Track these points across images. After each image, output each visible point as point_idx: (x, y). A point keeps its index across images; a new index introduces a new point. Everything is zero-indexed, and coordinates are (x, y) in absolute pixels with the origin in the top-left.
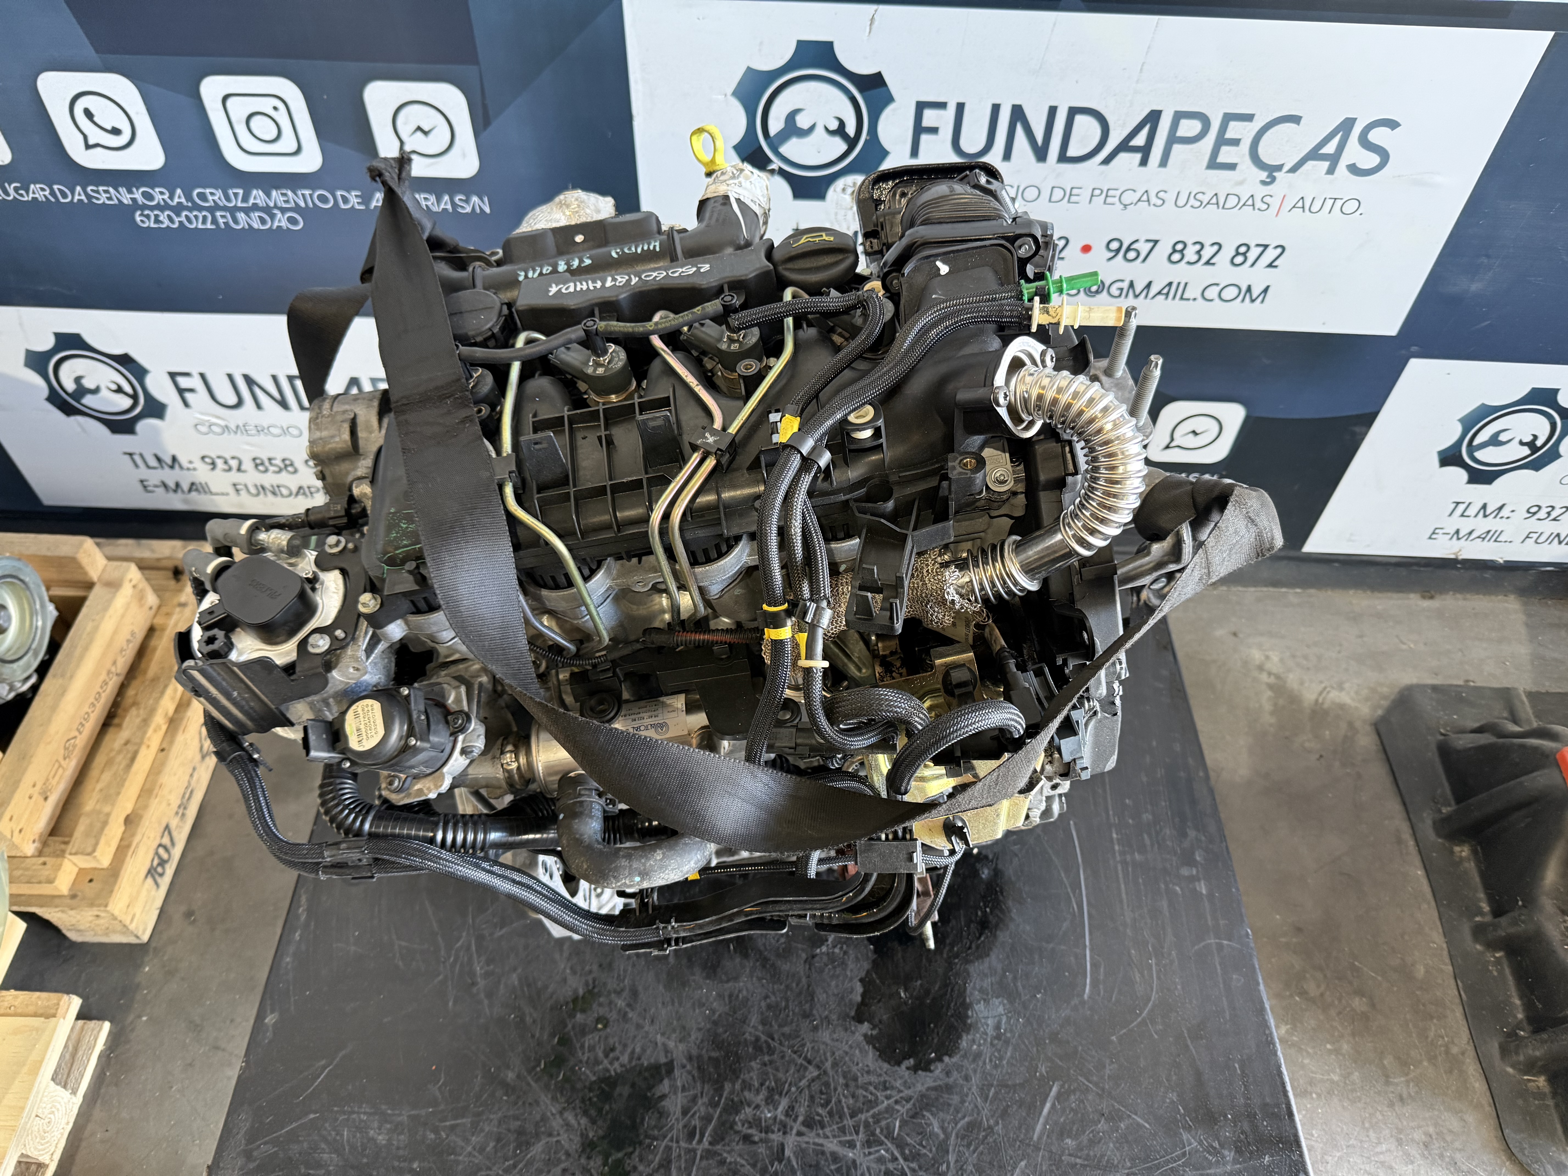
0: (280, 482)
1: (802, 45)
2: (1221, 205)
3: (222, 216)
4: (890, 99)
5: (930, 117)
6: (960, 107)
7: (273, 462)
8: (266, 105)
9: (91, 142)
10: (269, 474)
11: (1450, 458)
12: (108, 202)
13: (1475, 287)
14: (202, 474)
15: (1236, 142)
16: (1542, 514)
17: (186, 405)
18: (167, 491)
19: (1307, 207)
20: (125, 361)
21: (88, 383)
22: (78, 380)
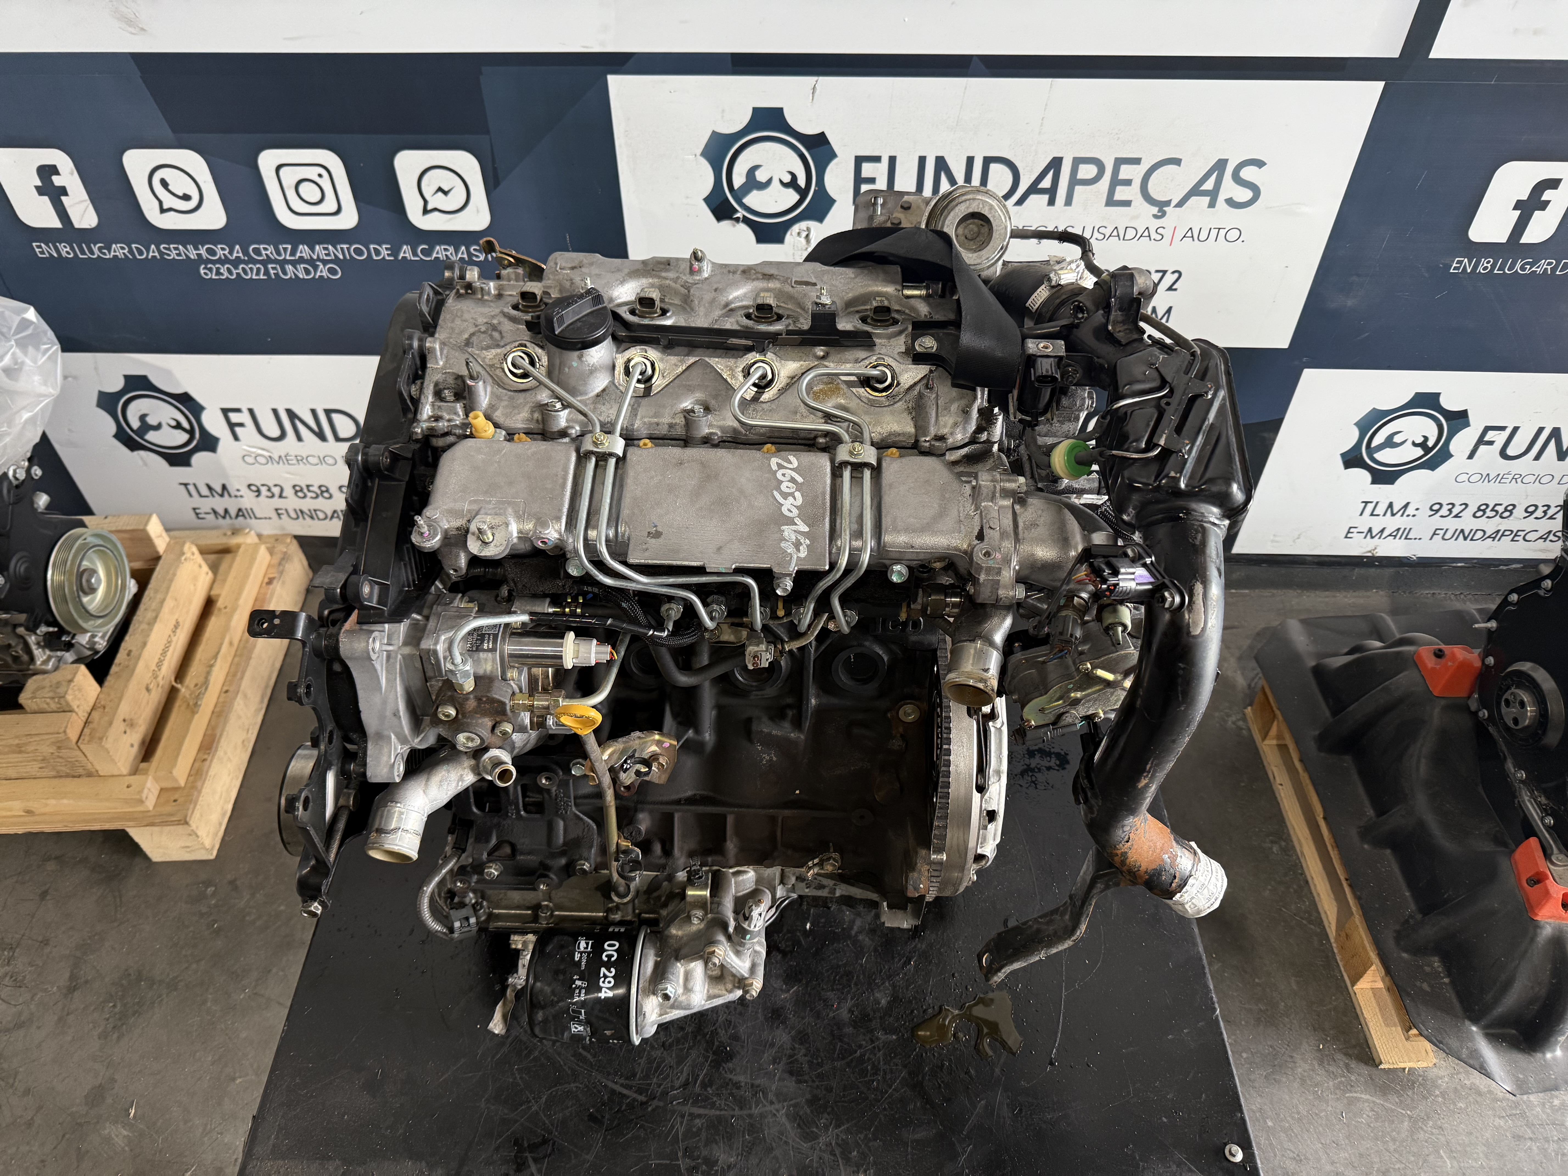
0: (316, 507)
1: (757, 112)
2: (1122, 238)
3: (273, 268)
4: (833, 155)
5: (867, 170)
6: (892, 160)
7: (311, 488)
8: (312, 173)
9: (165, 207)
10: (308, 500)
11: (1352, 460)
12: (177, 258)
13: (1350, 303)
14: (248, 501)
15: (1128, 182)
16: (1444, 511)
17: (236, 438)
18: (217, 518)
19: (1196, 237)
20: (185, 401)
21: (152, 421)
22: (143, 418)
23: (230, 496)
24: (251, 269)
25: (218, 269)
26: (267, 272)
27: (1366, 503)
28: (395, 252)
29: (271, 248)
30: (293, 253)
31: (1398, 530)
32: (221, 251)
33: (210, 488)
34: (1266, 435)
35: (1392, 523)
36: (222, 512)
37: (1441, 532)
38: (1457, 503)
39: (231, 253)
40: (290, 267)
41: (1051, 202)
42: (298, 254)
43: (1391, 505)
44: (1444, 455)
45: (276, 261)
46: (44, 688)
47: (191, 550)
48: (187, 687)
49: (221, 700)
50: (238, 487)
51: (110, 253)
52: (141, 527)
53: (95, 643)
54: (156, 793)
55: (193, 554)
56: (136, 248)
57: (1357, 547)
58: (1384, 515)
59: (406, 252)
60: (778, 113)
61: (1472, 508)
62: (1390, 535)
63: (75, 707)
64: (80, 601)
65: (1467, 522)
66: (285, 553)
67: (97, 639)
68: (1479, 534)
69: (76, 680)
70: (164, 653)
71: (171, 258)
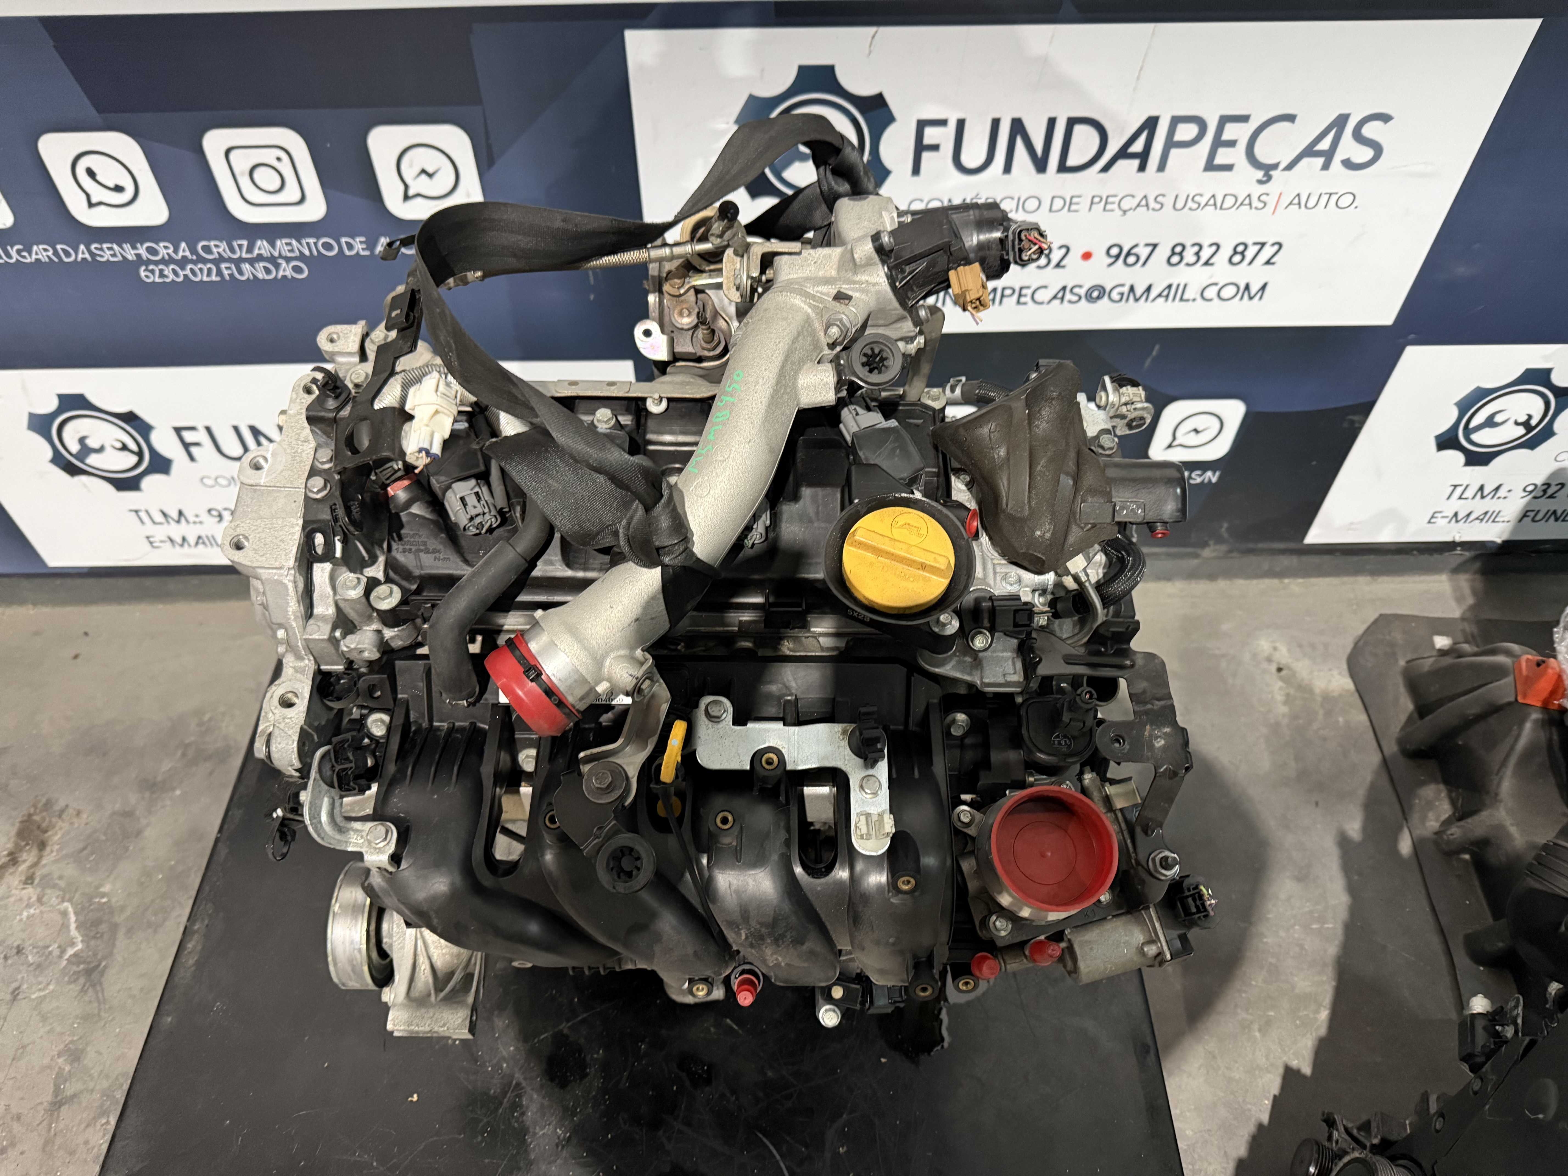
1: (804, 71)
2: (1219, 207)
3: (227, 268)
4: (890, 119)
5: (931, 135)
6: (961, 124)
8: (269, 156)
9: (94, 200)
11: (1446, 441)
12: (111, 259)
14: (208, 526)
15: (1232, 144)
16: (1538, 492)
17: (192, 458)
18: (174, 546)
19: (1302, 204)
20: (130, 419)
21: (92, 443)
22: (82, 440)
23: (187, 521)
24: (201, 270)
25: (161, 271)
26: (219, 273)
27: (1455, 486)
28: (371, 245)
29: (223, 245)
30: (250, 250)
31: (1486, 513)
32: (164, 249)
33: (165, 515)
34: (1356, 418)
35: (1479, 506)
36: (179, 540)
37: (1532, 514)
38: (1553, 483)
39: (176, 251)
40: (247, 265)
41: (1142, 168)
42: (256, 252)
43: (1481, 488)
44: (1548, 433)
45: (230, 260)
50: (196, 512)
51: (30, 254)
56: (63, 250)
57: (1440, 533)
58: (1474, 498)
60: (828, 71)
62: (1477, 519)
65: (1561, 503)
71: (104, 259)
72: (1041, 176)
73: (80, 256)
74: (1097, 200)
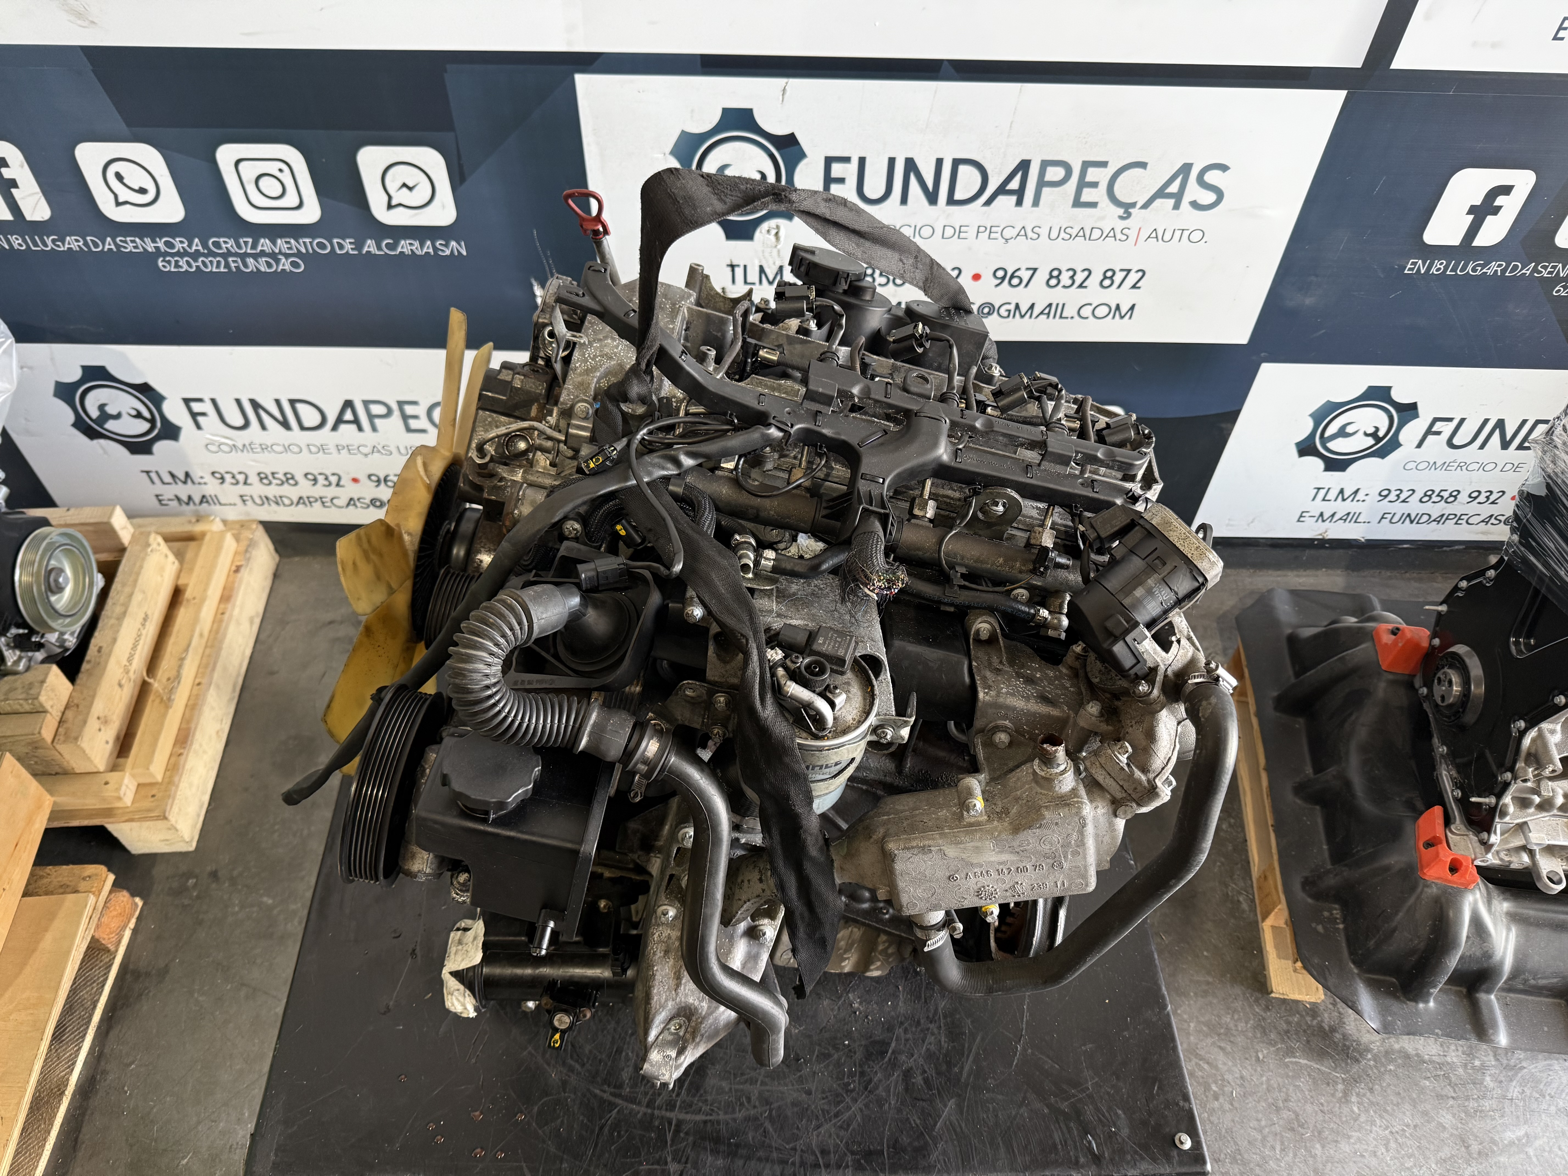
0: (282, 494)
1: (727, 113)
2: (1088, 238)
3: (234, 262)
4: (802, 155)
6: (862, 161)
7: (276, 476)
8: (272, 168)
9: (121, 200)
10: (272, 487)
11: (1306, 449)
12: (135, 251)
13: (1308, 301)
14: (212, 488)
15: (1094, 185)
16: (1393, 497)
17: (198, 427)
18: (180, 504)
19: (1160, 237)
20: (145, 390)
21: (111, 410)
22: (102, 407)
23: (193, 482)
24: (211, 262)
25: (177, 262)
26: (227, 265)
27: (1319, 489)
28: (359, 245)
29: (231, 242)
30: (254, 246)
31: (1348, 514)
32: (180, 244)
33: (173, 476)
34: (1223, 425)
35: (1342, 508)
36: (185, 499)
37: (1389, 516)
38: (1405, 489)
39: (190, 246)
40: (252, 260)
41: (1019, 203)
42: (260, 248)
43: (1342, 491)
44: (1394, 444)
45: (237, 254)
46: (16, 689)
47: (157, 541)
48: (159, 681)
49: (195, 692)
50: (201, 474)
51: (64, 245)
52: (105, 520)
53: (65, 641)
54: (133, 788)
55: (159, 544)
56: (92, 241)
57: (1309, 530)
58: (1335, 500)
59: (370, 246)
60: (748, 113)
61: (1419, 494)
62: (1340, 519)
63: (48, 708)
64: (49, 601)
65: (1414, 507)
66: (251, 540)
67: (66, 637)
68: (1425, 518)
69: (48, 680)
70: (134, 647)
71: (128, 250)
72: (933, 207)
73: (107, 247)
74: (982, 229)
